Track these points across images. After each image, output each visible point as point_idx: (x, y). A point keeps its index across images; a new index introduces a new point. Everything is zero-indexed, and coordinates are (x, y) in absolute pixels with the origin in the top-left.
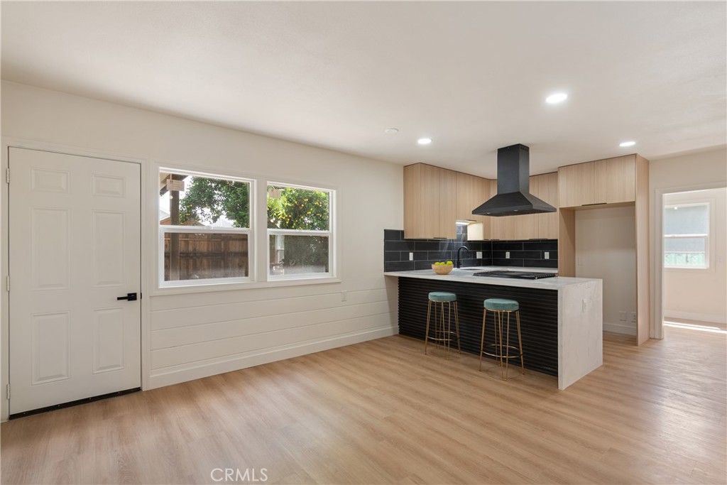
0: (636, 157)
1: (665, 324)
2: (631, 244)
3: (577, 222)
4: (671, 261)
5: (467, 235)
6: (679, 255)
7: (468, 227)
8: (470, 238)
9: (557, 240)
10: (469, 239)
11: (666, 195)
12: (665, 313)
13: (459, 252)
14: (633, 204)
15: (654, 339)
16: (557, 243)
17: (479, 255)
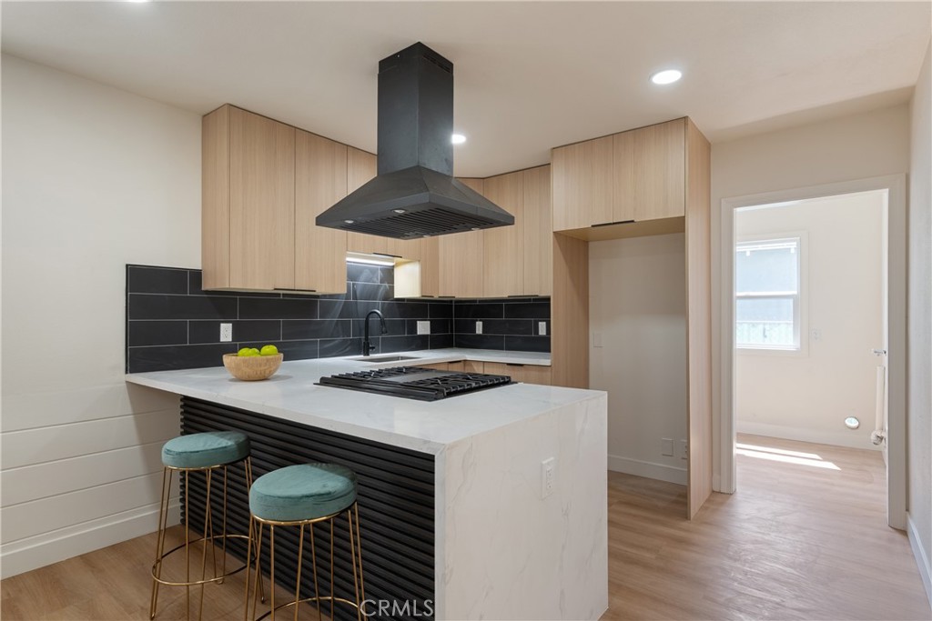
0: (686, 124)
1: (740, 449)
2: (677, 307)
3: (591, 263)
4: (748, 335)
5: (392, 288)
6: (753, 325)
7: (395, 270)
8: (400, 292)
9: (548, 299)
10: (397, 295)
11: (739, 210)
12: (738, 425)
13: (367, 322)
14: (681, 221)
15: (720, 496)
16: (548, 306)
17: (423, 328)
